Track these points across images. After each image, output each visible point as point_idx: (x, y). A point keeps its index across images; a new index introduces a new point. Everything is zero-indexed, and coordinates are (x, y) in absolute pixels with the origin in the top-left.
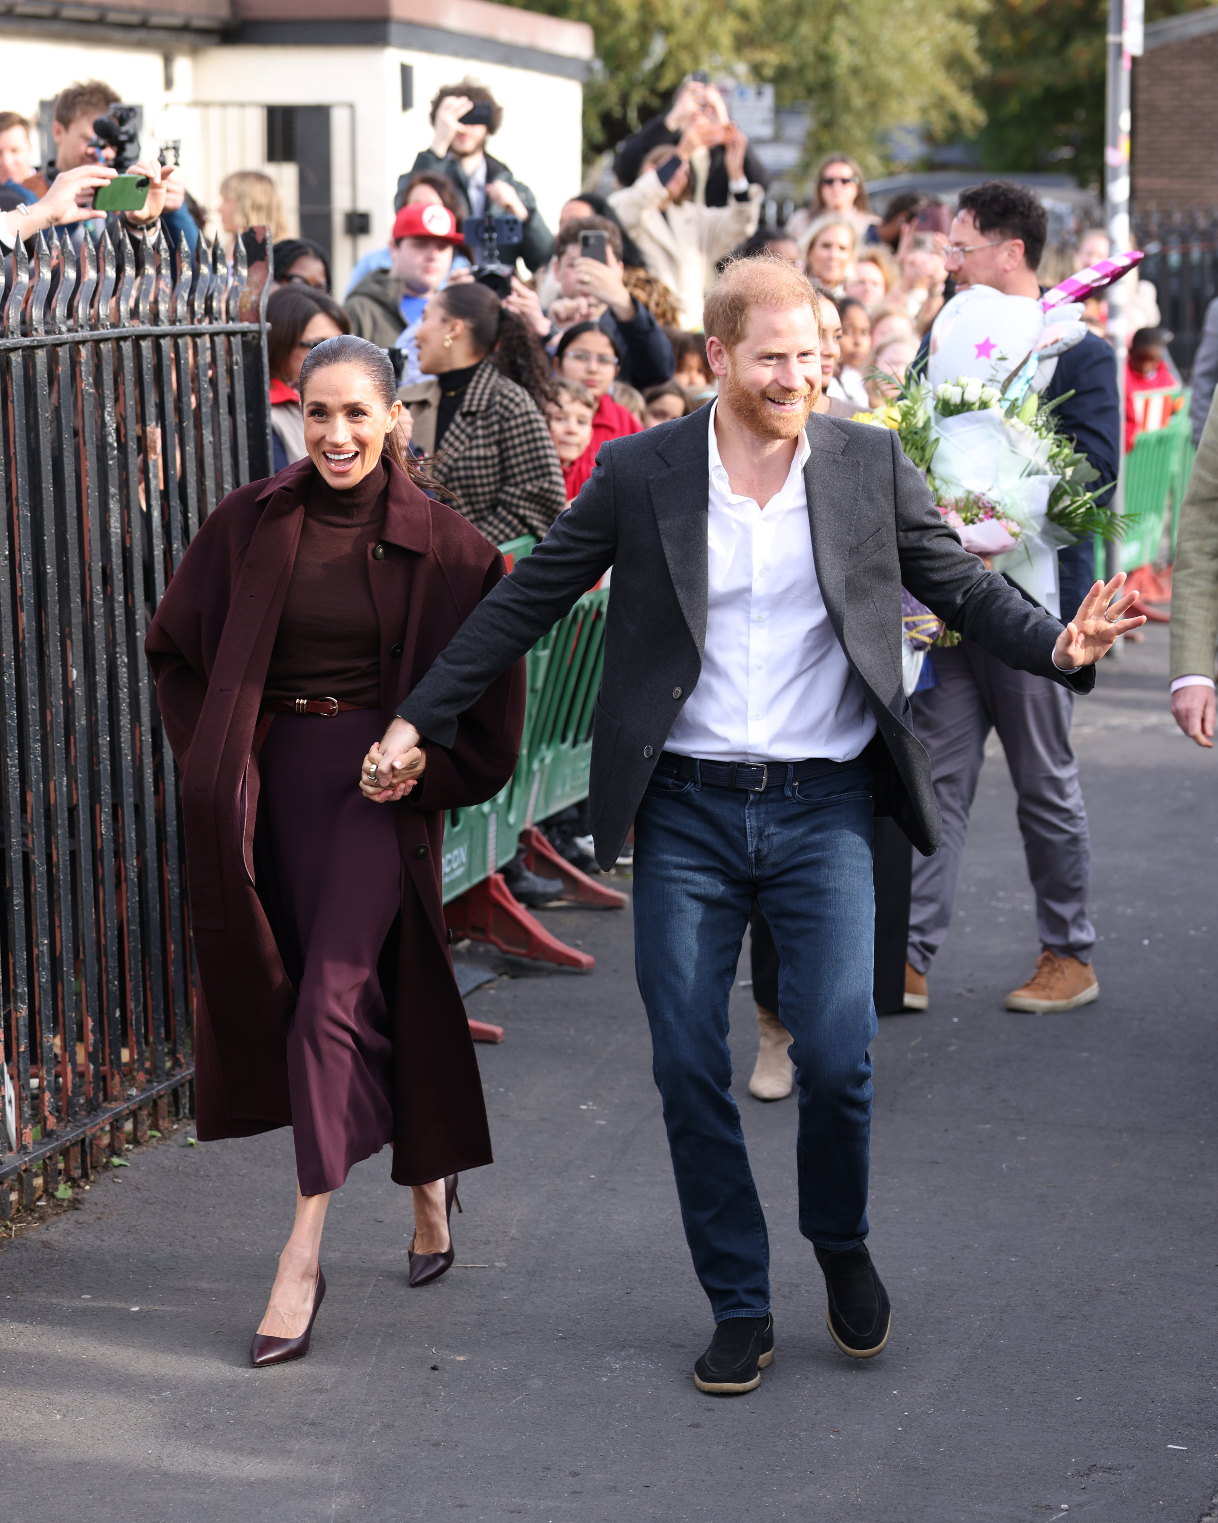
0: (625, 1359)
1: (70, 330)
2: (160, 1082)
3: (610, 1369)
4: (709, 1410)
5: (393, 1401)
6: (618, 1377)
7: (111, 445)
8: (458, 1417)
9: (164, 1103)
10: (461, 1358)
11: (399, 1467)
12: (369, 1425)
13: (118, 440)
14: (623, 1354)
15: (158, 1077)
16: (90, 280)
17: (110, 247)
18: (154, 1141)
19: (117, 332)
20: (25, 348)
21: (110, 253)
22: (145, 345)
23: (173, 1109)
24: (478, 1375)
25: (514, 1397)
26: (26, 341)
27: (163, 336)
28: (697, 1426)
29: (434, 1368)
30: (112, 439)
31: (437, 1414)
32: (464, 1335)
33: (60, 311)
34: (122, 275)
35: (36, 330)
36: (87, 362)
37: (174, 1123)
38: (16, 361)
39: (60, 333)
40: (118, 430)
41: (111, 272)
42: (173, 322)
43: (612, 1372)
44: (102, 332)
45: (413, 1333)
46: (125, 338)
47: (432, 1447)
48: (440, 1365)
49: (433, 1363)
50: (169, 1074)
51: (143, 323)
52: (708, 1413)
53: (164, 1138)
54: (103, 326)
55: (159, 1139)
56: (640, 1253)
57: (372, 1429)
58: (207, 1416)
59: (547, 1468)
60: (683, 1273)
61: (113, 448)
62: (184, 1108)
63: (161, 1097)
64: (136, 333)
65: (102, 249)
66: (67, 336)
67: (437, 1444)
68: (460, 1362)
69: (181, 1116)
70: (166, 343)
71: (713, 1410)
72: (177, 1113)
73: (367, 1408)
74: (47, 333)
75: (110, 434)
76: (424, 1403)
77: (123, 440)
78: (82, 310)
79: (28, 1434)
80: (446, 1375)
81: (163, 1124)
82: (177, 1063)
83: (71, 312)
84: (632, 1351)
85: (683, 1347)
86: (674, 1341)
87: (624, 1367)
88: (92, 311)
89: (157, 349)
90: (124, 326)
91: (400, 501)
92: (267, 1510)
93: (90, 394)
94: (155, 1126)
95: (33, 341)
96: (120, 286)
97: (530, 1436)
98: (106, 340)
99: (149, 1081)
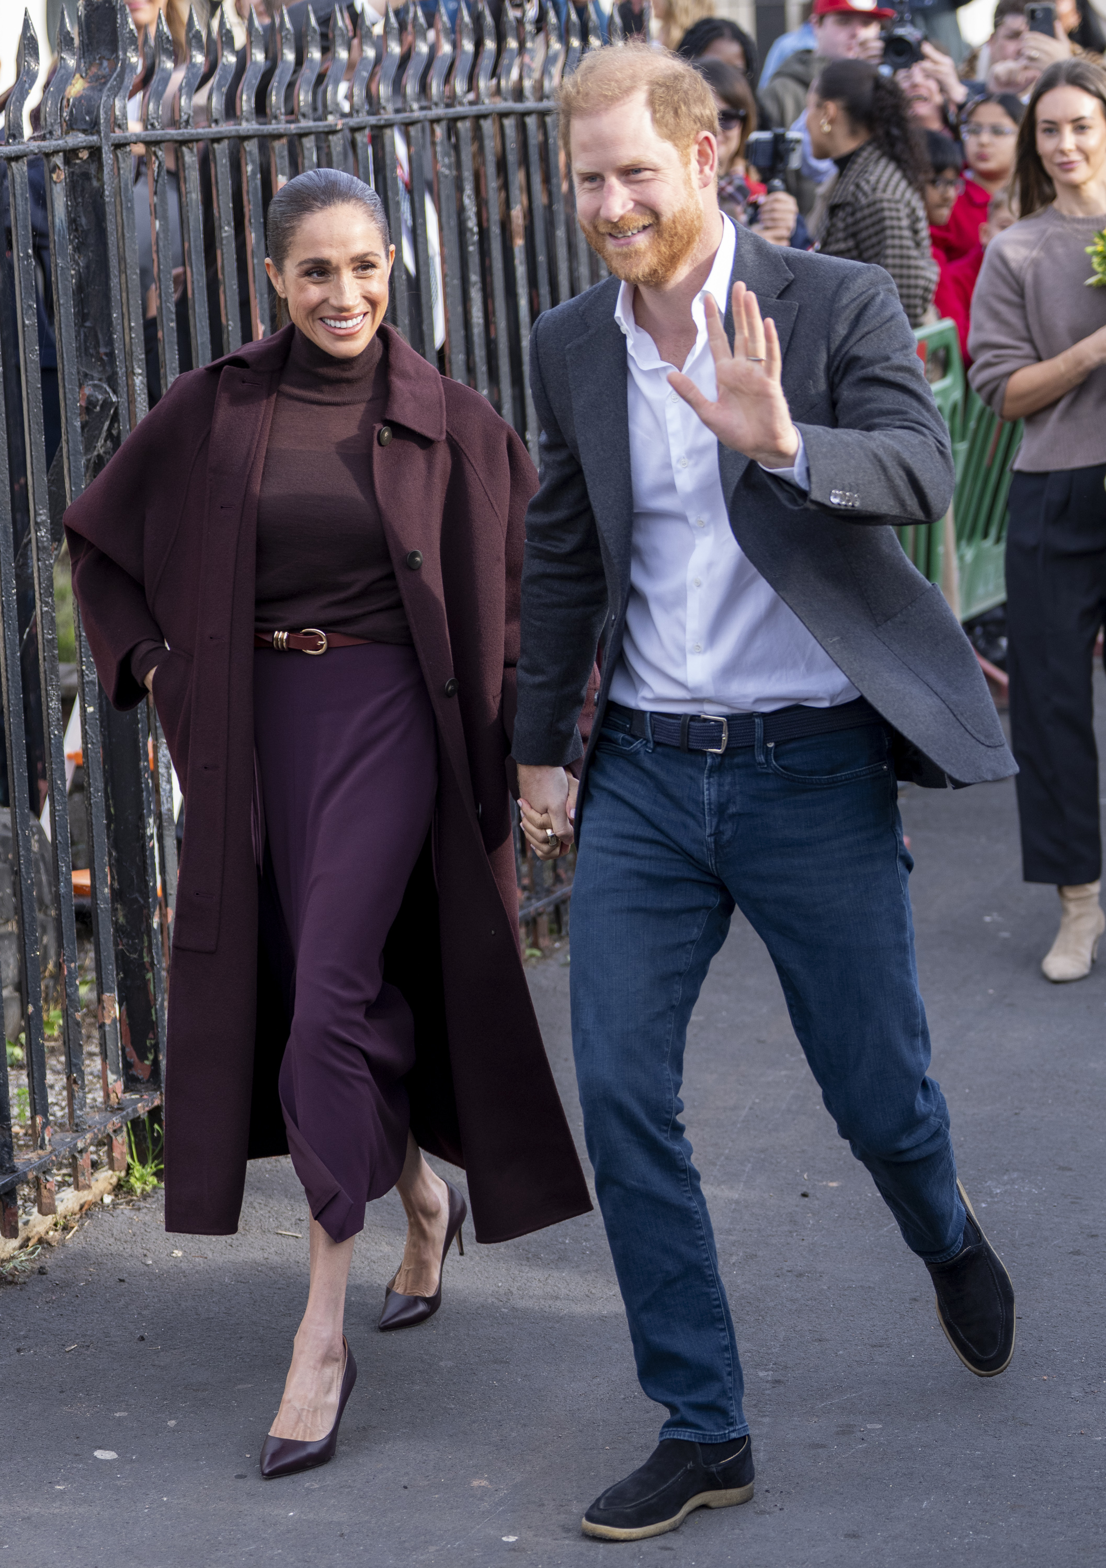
0: (1007, 1184)
1: (422, 108)
2: (539, 899)
3: (991, 1194)
4: (1093, 1236)
5: (759, 1230)
6: (998, 1202)
7: (471, 230)
8: (825, 1246)
9: (544, 922)
10: (834, 1184)
11: (759, 1300)
12: (731, 1255)
13: (480, 224)
14: (1006, 1178)
15: (537, 893)
16: (444, 55)
17: (467, 18)
18: (533, 960)
19: (475, 109)
20: (374, 127)
21: (467, 25)
22: (509, 123)
23: (555, 926)
24: (850, 1202)
25: (887, 1225)
26: (373, 120)
27: (528, 113)
28: (1077, 1253)
29: (805, 1195)
30: (472, 224)
31: (804, 1243)
32: (839, 1160)
33: (411, 88)
34: (481, 49)
35: (384, 108)
36: (442, 142)
37: (555, 941)
38: (362, 142)
39: (412, 111)
40: (479, 214)
41: (468, 46)
42: (542, 97)
43: (992, 1197)
44: (459, 110)
45: (785, 1158)
46: (485, 116)
47: (795, 1278)
48: (810, 1192)
49: (804, 1190)
50: (549, 892)
51: (505, 100)
52: (1091, 1240)
53: (544, 957)
54: (461, 104)
55: (538, 958)
56: (1032, 1071)
57: (734, 1259)
58: (562, 1247)
59: (915, 1300)
60: (1077, 1092)
61: (473, 234)
62: (567, 925)
63: (540, 914)
64: (497, 110)
65: (458, 22)
66: (417, 114)
67: (800, 1275)
68: (832, 1188)
69: (564, 933)
70: (531, 121)
71: (1096, 1236)
72: (560, 931)
73: (731, 1237)
74: (397, 111)
75: (470, 218)
76: (791, 1232)
77: (485, 225)
78: (435, 87)
79: (375, 1266)
80: (816, 1202)
81: (544, 942)
82: (558, 879)
83: (424, 87)
84: (1015, 1175)
85: (1070, 1169)
86: (1061, 1164)
87: (1006, 1191)
88: (447, 88)
89: (522, 128)
90: (483, 103)
91: (404, 375)
92: (617, 1346)
93: (446, 176)
94: (535, 945)
95: (380, 120)
96: (479, 61)
97: (900, 1266)
98: (463, 118)
99: (529, 899)
